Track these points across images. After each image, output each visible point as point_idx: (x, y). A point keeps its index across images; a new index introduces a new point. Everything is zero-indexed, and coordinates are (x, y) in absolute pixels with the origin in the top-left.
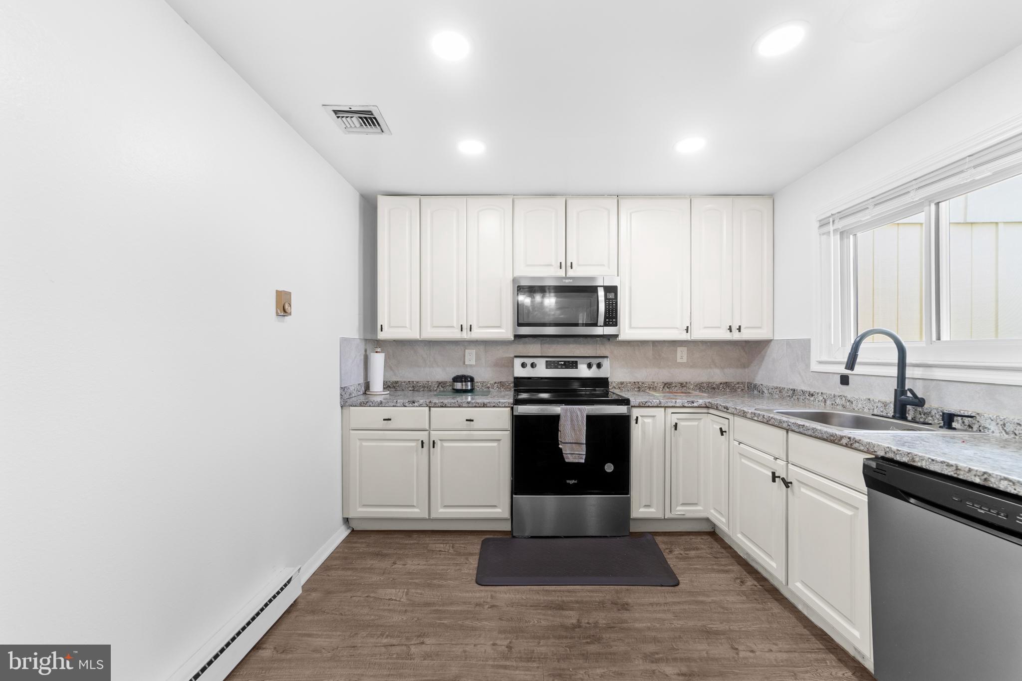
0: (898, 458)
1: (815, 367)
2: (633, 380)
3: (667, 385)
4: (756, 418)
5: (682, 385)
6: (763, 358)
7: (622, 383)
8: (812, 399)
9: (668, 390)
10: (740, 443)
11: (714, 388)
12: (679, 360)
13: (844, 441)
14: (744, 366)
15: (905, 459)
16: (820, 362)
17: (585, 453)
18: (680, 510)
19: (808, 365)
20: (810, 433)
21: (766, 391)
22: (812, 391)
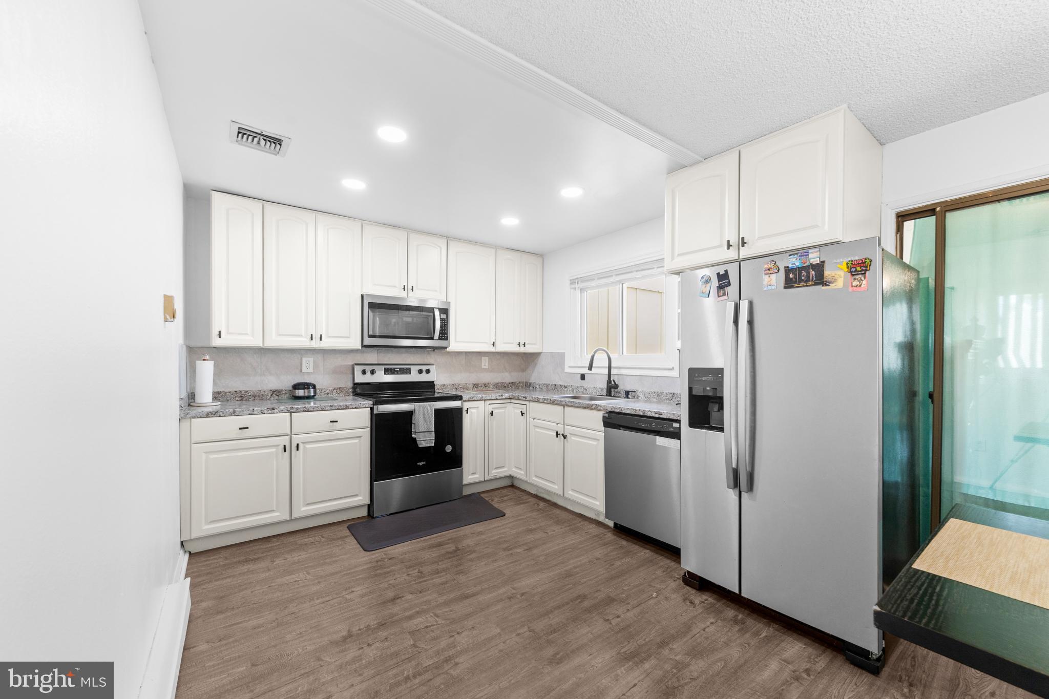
0: (616, 411)
1: (567, 370)
2: (451, 383)
3: (476, 386)
4: (545, 402)
5: (486, 385)
6: (536, 365)
7: (444, 385)
8: (566, 389)
9: (476, 389)
10: (534, 419)
11: (505, 387)
12: (483, 367)
13: (594, 407)
14: (523, 370)
15: (618, 411)
16: (570, 367)
17: (434, 439)
18: (495, 473)
19: (563, 369)
20: (577, 405)
21: (537, 387)
22: (566, 385)
